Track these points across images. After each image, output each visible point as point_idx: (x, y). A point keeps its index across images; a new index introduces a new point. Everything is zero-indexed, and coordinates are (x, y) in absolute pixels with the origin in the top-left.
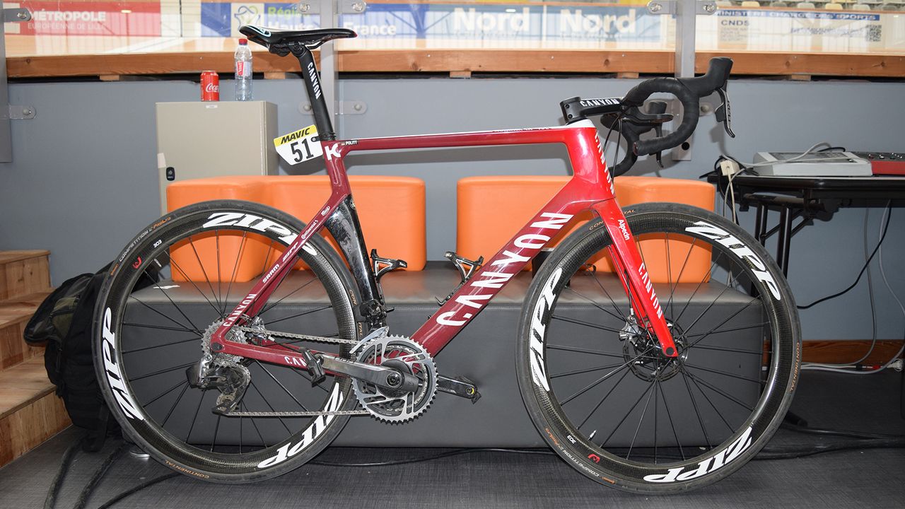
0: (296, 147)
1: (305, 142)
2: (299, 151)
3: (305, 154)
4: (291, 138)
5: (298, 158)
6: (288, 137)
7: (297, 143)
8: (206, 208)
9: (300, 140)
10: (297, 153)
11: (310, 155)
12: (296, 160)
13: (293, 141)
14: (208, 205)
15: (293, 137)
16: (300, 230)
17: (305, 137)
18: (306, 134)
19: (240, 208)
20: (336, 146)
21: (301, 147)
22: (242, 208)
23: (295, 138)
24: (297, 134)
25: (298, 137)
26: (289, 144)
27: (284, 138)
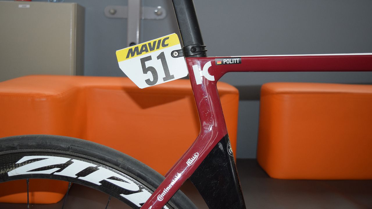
0: (148, 64)
1: (162, 57)
2: (152, 70)
3: (161, 74)
4: (142, 51)
5: (152, 80)
6: (137, 49)
7: (149, 58)
8: (13, 148)
9: (154, 54)
10: (149, 73)
11: (168, 75)
12: (148, 81)
13: (144, 55)
14: (16, 144)
15: (145, 49)
16: (156, 187)
17: (162, 49)
18: (164, 45)
19: (64, 149)
20: (208, 64)
21: (156, 63)
22: (68, 149)
23: (146, 51)
24: (150, 44)
25: (152, 49)
26: (137, 59)
27: (130, 50)
